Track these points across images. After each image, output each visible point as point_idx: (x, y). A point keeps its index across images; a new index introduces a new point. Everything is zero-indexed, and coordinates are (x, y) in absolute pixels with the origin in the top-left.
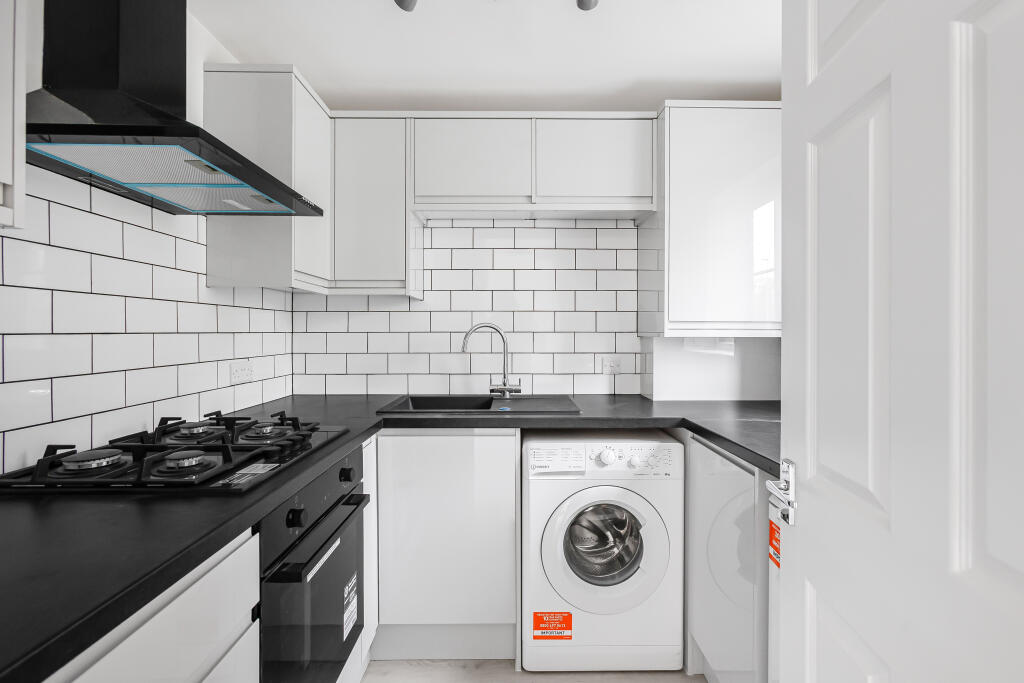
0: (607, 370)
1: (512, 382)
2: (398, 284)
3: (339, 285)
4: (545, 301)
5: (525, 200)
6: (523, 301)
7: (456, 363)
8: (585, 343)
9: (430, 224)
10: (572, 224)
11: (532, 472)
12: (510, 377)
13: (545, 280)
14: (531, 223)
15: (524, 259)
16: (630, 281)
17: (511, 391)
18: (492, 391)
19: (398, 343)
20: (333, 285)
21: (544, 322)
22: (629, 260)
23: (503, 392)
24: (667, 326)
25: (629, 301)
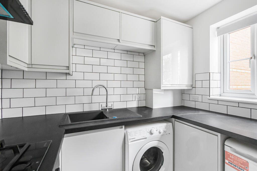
0: (137, 99)
1: (109, 105)
2: (65, 68)
3: (33, 66)
4: (118, 77)
5: (117, 41)
6: (110, 77)
7: (85, 100)
8: (130, 91)
9: (75, 46)
10: (126, 52)
11: (129, 141)
12: (108, 103)
13: (117, 70)
14: (113, 51)
15: (111, 63)
16: (142, 71)
17: (109, 109)
18: (102, 109)
19: (61, 92)
20: (31, 66)
21: (117, 84)
22: (142, 65)
23: (106, 109)
24: (162, 86)
25: (142, 78)
